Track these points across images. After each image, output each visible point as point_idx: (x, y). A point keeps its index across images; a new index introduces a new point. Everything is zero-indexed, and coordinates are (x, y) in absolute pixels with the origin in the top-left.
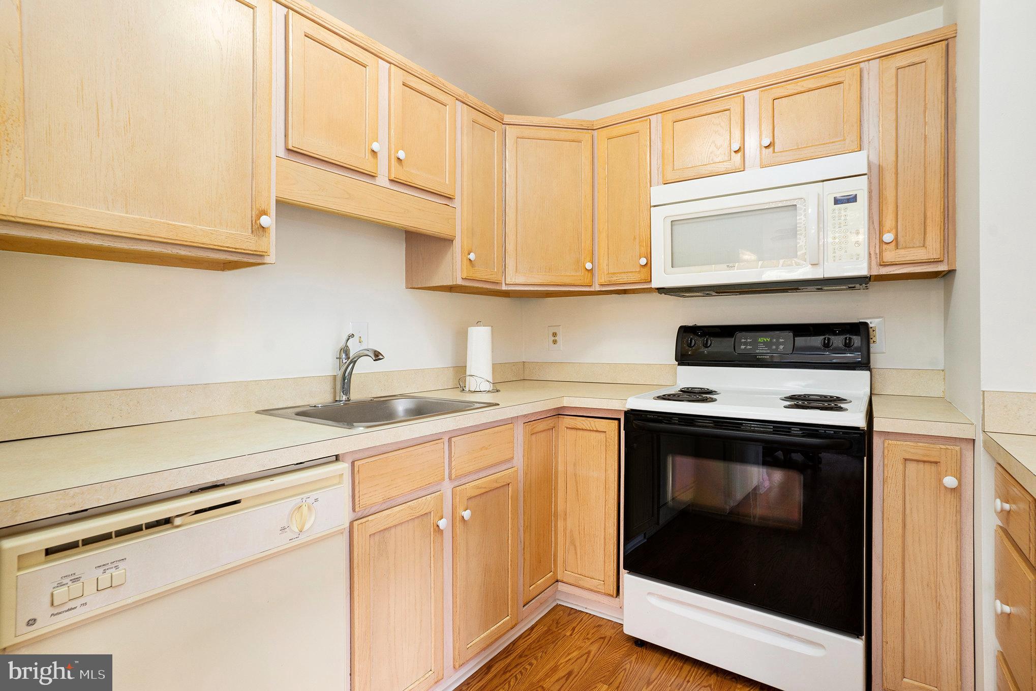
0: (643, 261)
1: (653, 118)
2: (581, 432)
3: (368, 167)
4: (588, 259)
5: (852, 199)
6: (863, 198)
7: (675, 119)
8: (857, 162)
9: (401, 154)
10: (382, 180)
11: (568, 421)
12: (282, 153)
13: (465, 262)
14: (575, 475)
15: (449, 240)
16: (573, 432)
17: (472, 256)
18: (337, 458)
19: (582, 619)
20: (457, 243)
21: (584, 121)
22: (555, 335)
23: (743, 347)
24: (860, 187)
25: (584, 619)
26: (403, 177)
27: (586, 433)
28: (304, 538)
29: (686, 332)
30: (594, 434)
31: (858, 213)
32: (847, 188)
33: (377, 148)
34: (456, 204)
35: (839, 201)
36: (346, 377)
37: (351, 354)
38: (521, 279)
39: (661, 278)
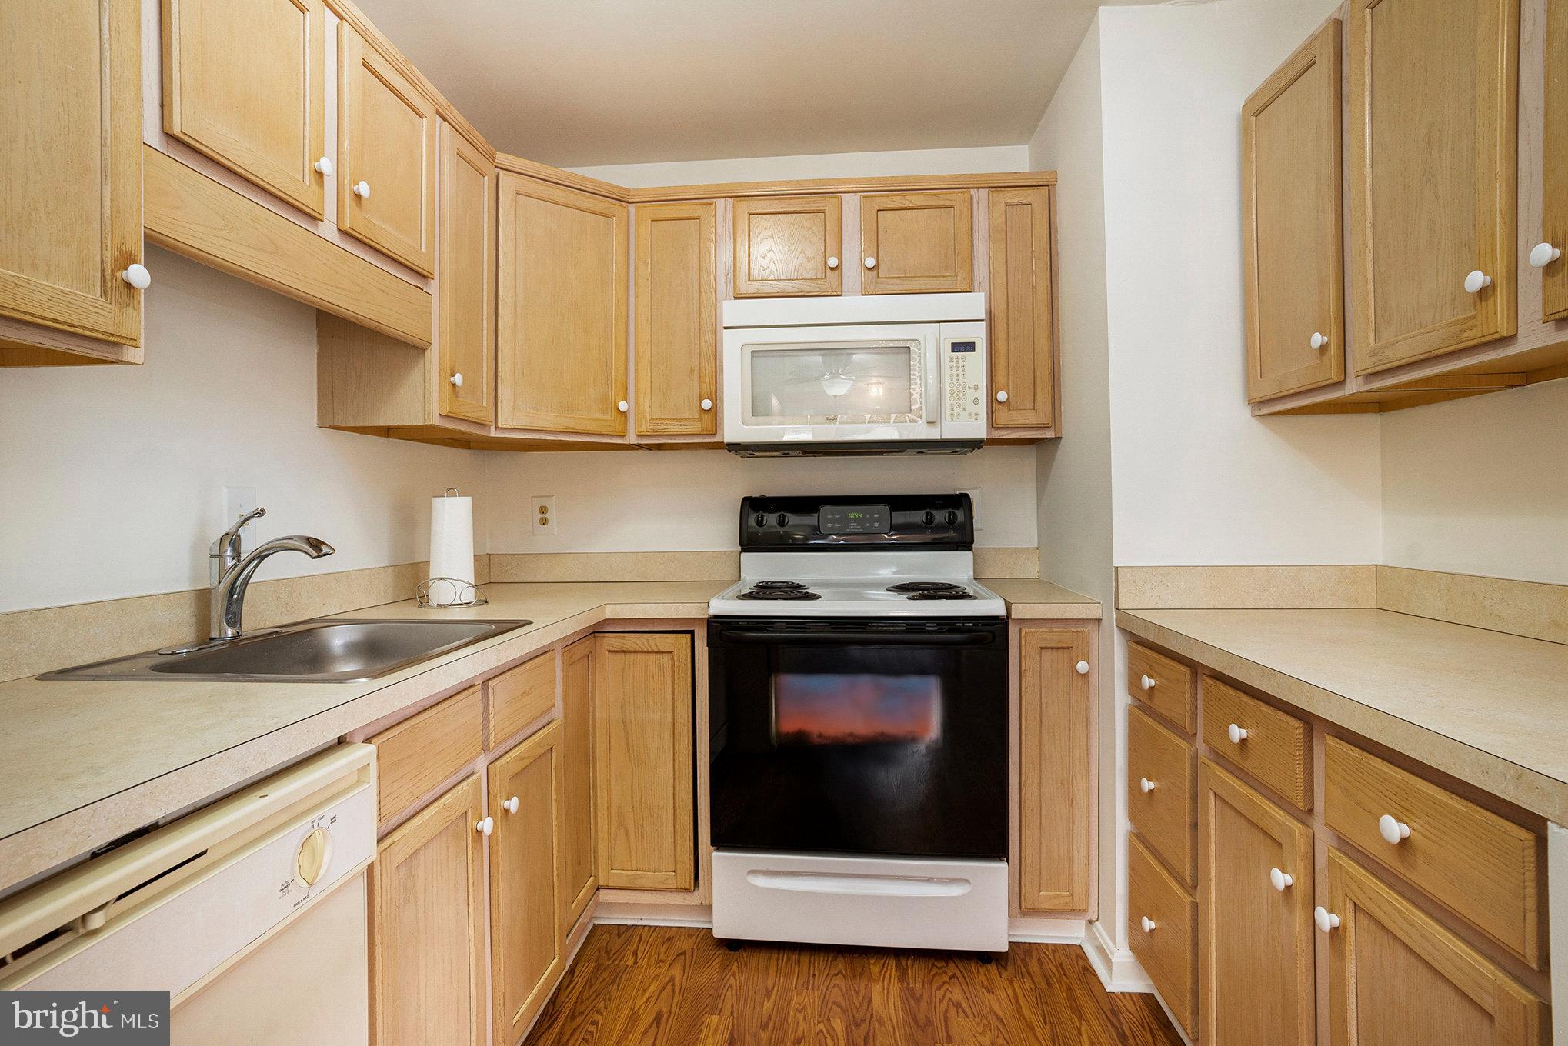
0: (707, 404)
1: (720, 203)
2: (632, 656)
3: (308, 200)
4: (621, 395)
5: (969, 347)
6: (982, 348)
7: (753, 211)
8: (975, 304)
9: (364, 188)
10: (328, 229)
11: (612, 641)
12: (156, 141)
13: (446, 388)
14: (624, 722)
15: (417, 348)
16: (622, 656)
17: (457, 380)
18: (341, 742)
19: (641, 937)
20: (432, 354)
21: (617, 187)
22: (543, 510)
23: (830, 525)
24: (977, 333)
25: (644, 935)
26: (363, 231)
27: (640, 656)
28: (316, 896)
29: (753, 505)
30: (652, 657)
31: (976, 363)
32: (963, 333)
33: (326, 165)
34: (433, 287)
35: (957, 347)
36: (235, 596)
37: (247, 548)
38: (523, 422)
39: (734, 430)
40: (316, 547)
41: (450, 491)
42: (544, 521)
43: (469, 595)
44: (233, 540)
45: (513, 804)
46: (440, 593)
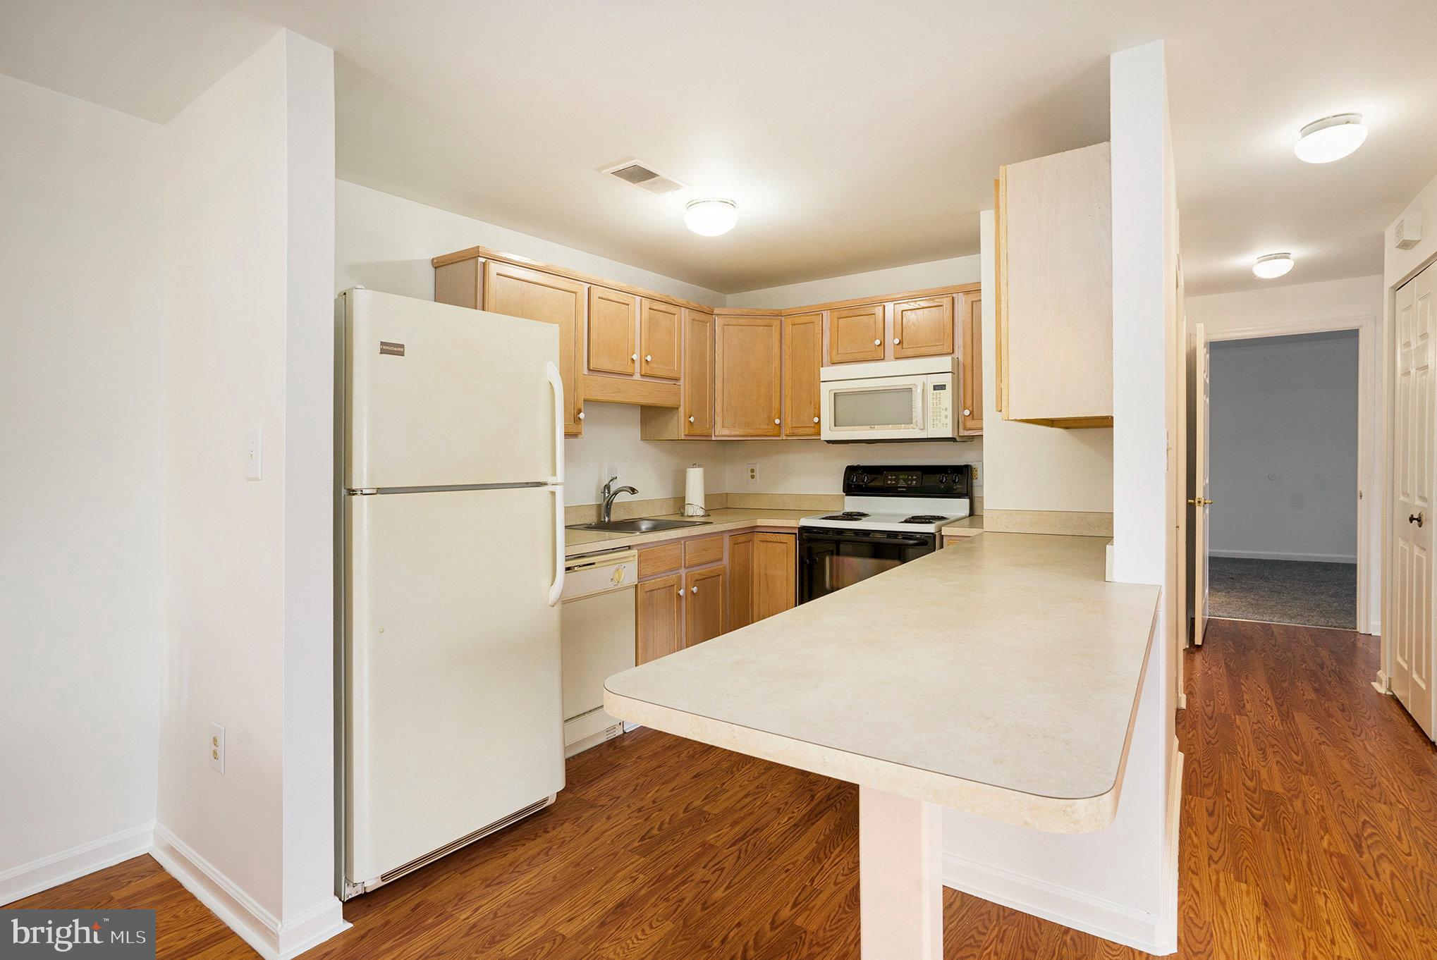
0: (816, 420)
1: (824, 313)
2: (769, 544)
3: (629, 370)
4: (777, 416)
5: (943, 387)
6: (949, 387)
7: (840, 316)
8: (945, 363)
9: (649, 358)
10: (637, 377)
11: (761, 536)
12: (586, 372)
13: (687, 423)
14: (766, 575)
15: (675, 408)
16: (765, 544)
17: (692, 419)
18: (629, 547)
20: (681, 410)
21: (774, 310)
22: (752, 471)
23: (889, 482)
24: (947, 380)
26: (649, 372)
27: (774, 545)
28: (619, 586)
29: (851, 470)
30: (779, 545)
31: (947, 396)
32: (939, 380)
33: (635, 357)
34: (681, 382)
35: (936, 388)
36: (609, 505)
37: (613, 489)
38: (726, 432)
39: (828, 433)
40: (633, 491)
41: (694, 465)
42: (753, 477)
43: (701, 512)
44: (607, 487)
45: (695, 589)
46: (689, 511)
